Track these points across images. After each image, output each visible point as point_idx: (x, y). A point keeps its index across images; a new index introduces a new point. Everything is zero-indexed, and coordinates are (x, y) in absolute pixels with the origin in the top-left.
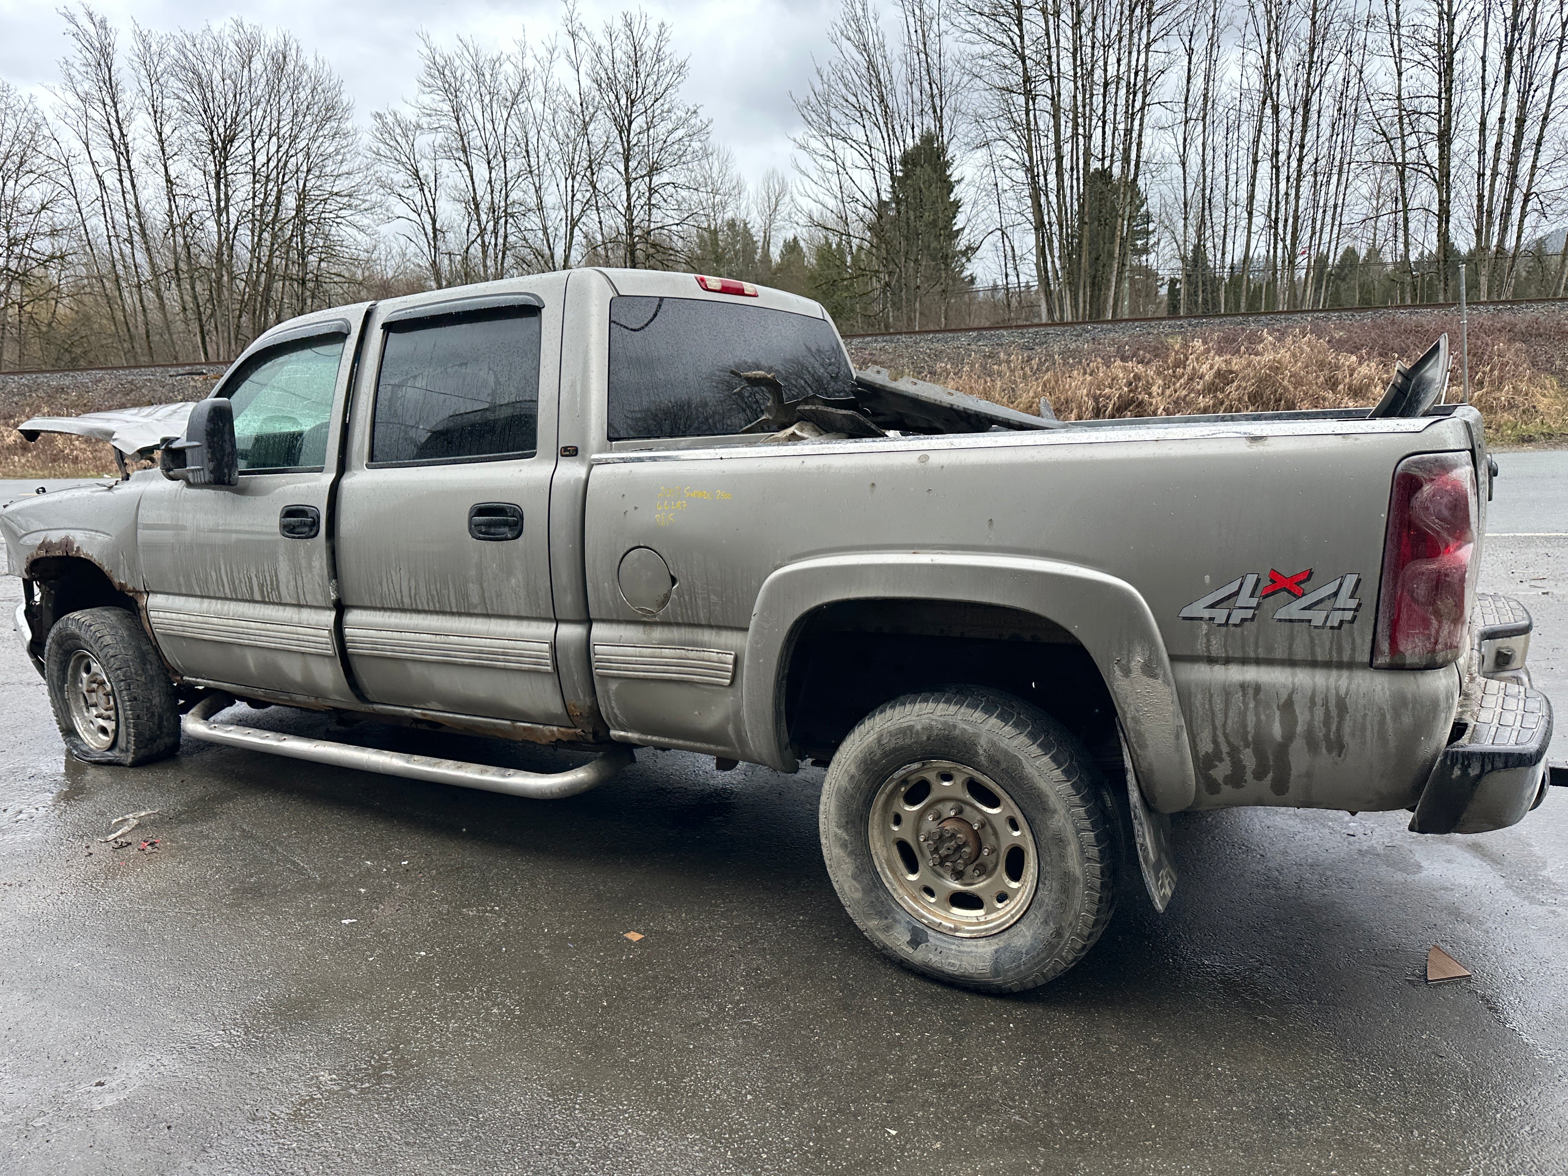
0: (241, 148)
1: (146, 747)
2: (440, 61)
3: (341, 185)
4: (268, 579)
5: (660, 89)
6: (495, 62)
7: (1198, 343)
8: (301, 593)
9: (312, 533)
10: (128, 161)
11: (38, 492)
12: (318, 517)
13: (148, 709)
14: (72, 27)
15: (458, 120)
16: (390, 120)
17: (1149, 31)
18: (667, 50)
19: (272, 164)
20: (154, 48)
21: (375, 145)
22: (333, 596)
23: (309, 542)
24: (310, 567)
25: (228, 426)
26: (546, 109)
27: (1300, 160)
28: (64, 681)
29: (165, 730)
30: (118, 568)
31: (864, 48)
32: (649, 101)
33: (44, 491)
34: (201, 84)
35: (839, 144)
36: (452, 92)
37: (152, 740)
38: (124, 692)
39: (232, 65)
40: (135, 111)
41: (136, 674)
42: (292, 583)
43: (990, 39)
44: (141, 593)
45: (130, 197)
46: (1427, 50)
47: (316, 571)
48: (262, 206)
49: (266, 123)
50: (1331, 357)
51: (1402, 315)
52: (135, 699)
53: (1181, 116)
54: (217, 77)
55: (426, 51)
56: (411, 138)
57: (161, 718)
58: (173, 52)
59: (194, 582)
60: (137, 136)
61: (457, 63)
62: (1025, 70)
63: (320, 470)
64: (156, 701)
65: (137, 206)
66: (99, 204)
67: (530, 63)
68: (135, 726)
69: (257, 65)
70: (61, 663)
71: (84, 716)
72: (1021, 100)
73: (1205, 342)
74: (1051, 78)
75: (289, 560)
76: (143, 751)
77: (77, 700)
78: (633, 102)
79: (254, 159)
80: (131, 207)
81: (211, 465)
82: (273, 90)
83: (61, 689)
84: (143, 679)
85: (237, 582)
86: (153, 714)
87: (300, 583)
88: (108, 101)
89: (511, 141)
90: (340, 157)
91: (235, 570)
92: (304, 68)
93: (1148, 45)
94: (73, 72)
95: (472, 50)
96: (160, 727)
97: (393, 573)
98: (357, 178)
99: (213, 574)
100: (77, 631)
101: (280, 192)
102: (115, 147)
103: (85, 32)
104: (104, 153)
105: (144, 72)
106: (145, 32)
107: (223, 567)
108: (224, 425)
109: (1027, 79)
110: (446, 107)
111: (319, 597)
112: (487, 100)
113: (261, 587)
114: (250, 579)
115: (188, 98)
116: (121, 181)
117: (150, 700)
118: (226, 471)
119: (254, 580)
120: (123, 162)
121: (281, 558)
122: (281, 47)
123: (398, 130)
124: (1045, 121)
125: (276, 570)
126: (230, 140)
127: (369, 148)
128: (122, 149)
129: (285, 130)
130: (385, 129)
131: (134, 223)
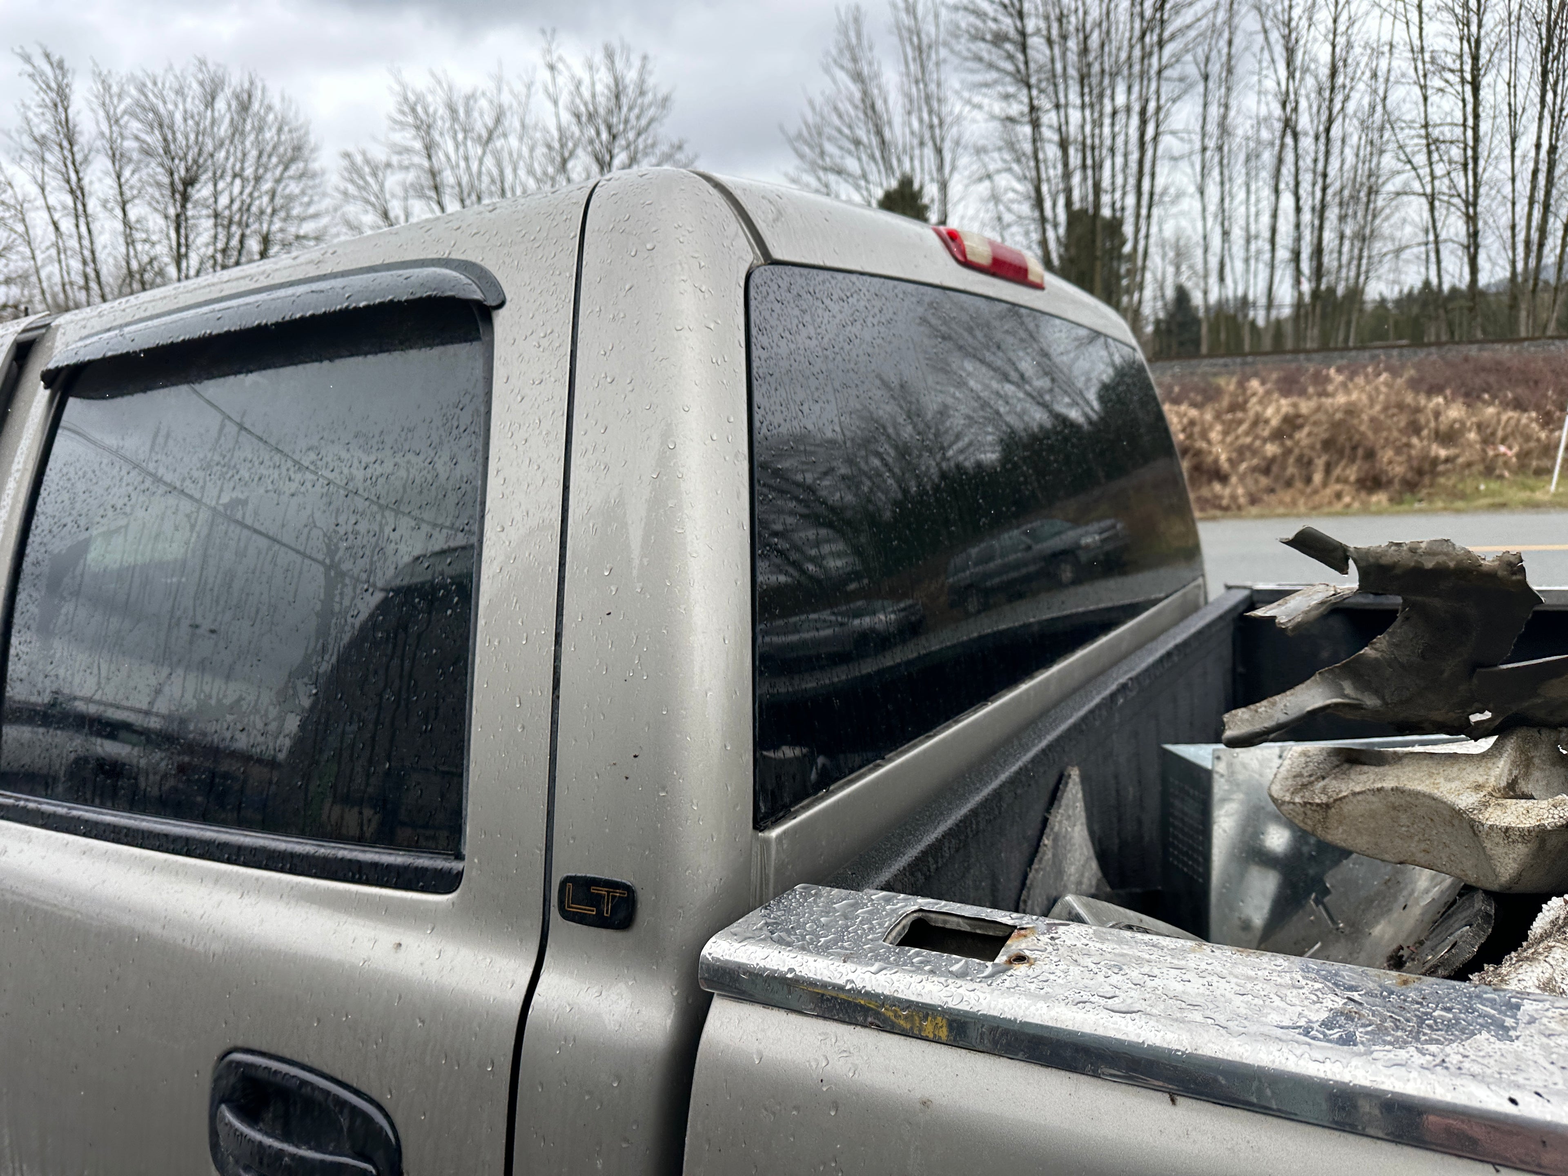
0: (202, 191)
2: (412, 98)
3: (308, 228)
5: (643, 122)
6: (470, 99)
7: (1255, 384)
10: (84, 205)
14: (29, 69)
15: (430, 157)
16: (359, 159)
17: (1160, 58)
18: (651, 81)
19: (236, 207)
20: (115, 89)
21: (343, 185)
26: (523, 146)
27: (1324, 189)
31: (858, 77)
32: (631, 135)
34: (161, 124)
35: (832, 178)
36: (424, 128)
39: (194, 104)
40: (93, 154)
43: (991, 66)
45: (86, 242)
46: (1449, 76)
48: (224, 251)
49: (230, 164)
50: (1409, 398)
51: (1473, 351)
53: (1198, 146)
54: (178, 117)
55: (397, 88)
56: (381, 177)
58: (134, 92)
60: (94, 178)
61: (430, 99)
62: (1031, 99)
65: (93, 252)
66: (54, 250)
67: (506, 99)
69: (220, 104)
72: (1027, 130)
73: (1263, 383)
74: (1057, 106)
78: (614, 137)
79: (216, 202)
80: (87, 253)
82: (237, 131)
88: (65, 144)
89: (486, 179)
90: (306, 199)
92: (269, 108)
93: (1159, 72)
94: (30, 115)
95: (445, 86)
98: (324, 221)
101: (243, 236)
102: (72, 192)
103: (42, 74)
104: (61, 198)
105: (101, 114)
106: (105, 72)
109: (1033, 108)
110: (418, 145)
112: (460, 136)
115: (148, 140)
116: (77, 226)
120: (80, 207)
122: (246, 85)
123: (367, 170)
124: (1052, 151)
126: (190, 182)
127: (337, 189)
128: (78, 192)
129: (249, 172)
130: (354, 168)
131: (90, 270)
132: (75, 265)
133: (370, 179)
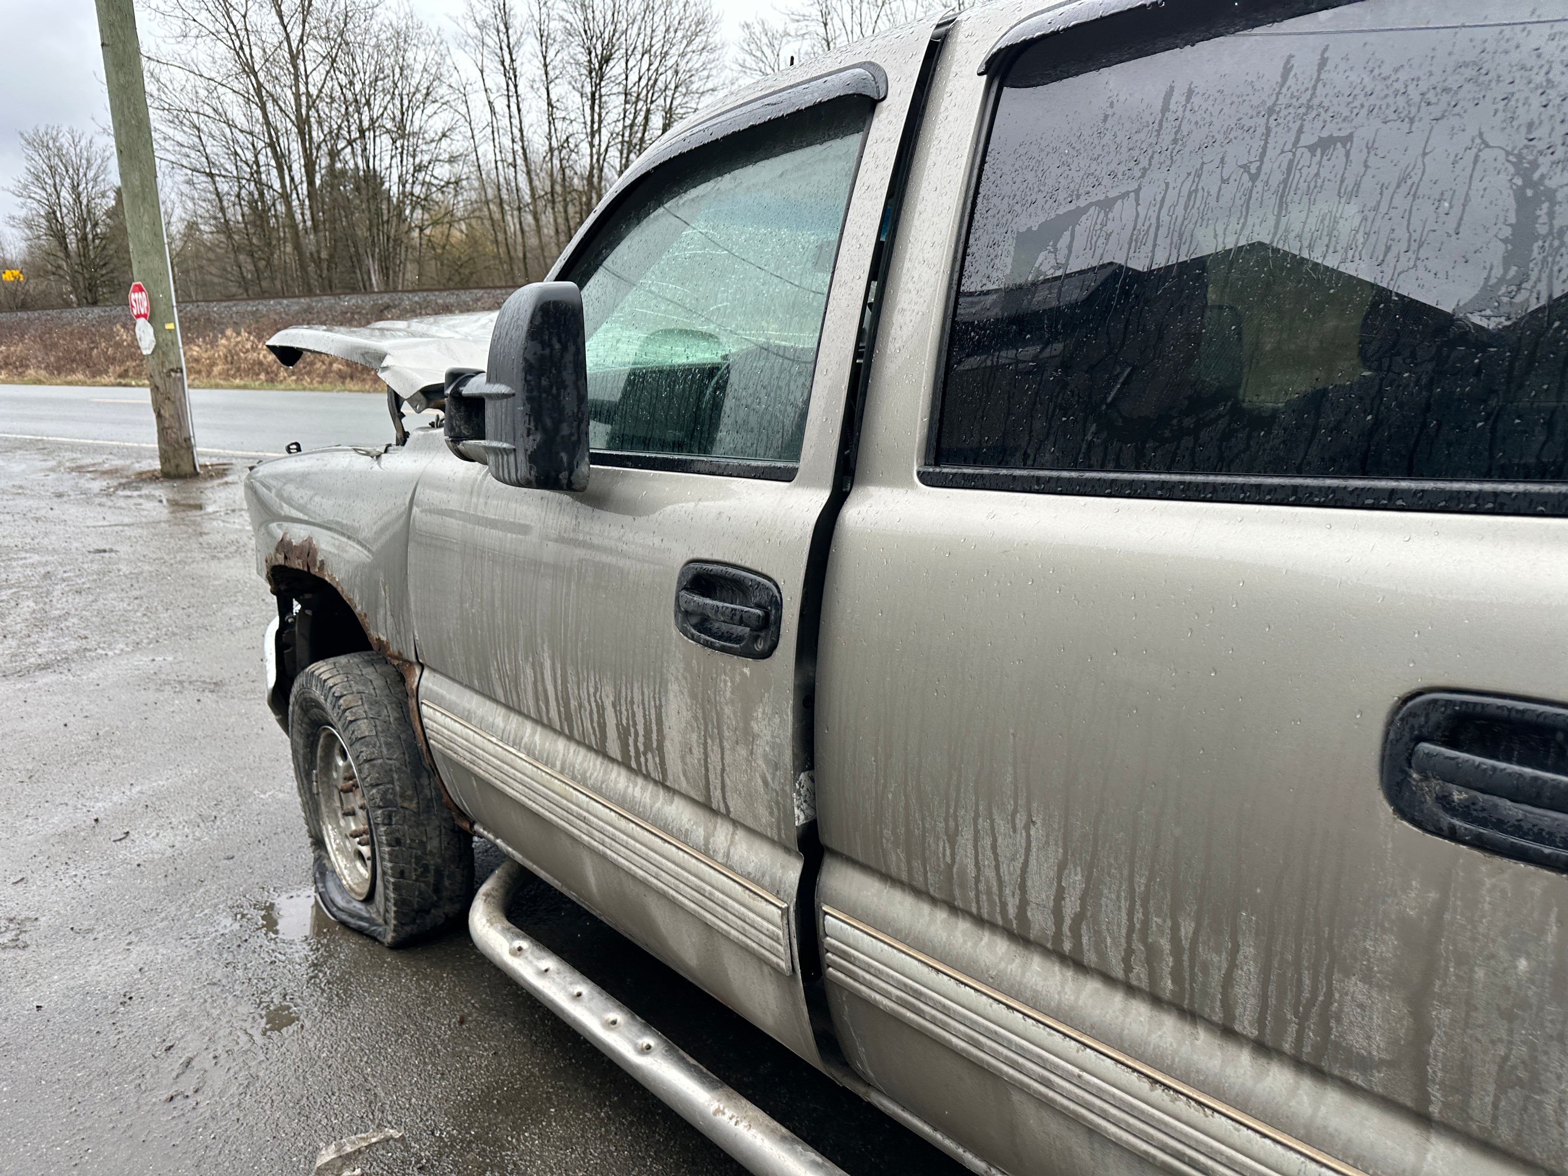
0: (615, 69)
1: (413, 921)
4: (640, 720)
8: (715, 782)
9: (759, 647)
10: (516, 86)
11: (289, 449)
12: (778, 605)
13: (418, 859)
15: (826, 24)
16: (757, 29)
19: (643, 82)
21: (741, 56)
22: (800, 818)
23: (747, 668)
24: (748, 737)
25: (572, 349)
26: (919, 7)
28: (312, 764)
29: (445, 894)
30: (376, 613)
33: (299, 449)
37: (423, 911)
38: (382, 829)
40: (524, 36)
41: (403, 796)
42: (698, 752)
44: (411, 663)
45: (516, 122)
47: (762, 747)
48: (631, 126)
49: (640, 40)
52: (398, 842)
56: (777, 47)
57: (439, 873)
59: (495, 676)
60: (525, 60)
63: (787, 476)
64: (433, 845)
65: (521, 130)
66: (489, 129)
68: (397, 888)
70: (308, 736)
71: (339, 826)
75: (693, 696)
76: (408, 929)
77: (330, 797)
79: (627, 79)
80: (516, 132)
81: (531, 443)
82: (648, 7)
83: (308, 775)
84: (413, 805)
85: (573, 703)
86: (426, 868)
87: (714, 758)
88: (502, 28)
90: (705, 73)
91: (571, 678)
96: (437, 889)
97: (1002, 826)
98: (721, 95)
99: (529, 671)
100: (322, 699)
101: (648, 111)
102: (505, 73)
104: (496, 80)
107: (548, 664)
108: (564, 348)
110: (815, 12)
111: (763, 812)
113: (624, 734)
114: (601, 709)
115: (571, 20)
116: (509, 106)
117: (423, 844)
118: (564, 456)
119: (610, 712)
120: (512, 87)
121: (673, 687)
123: (765, 40)
125: (659, 709)
126: (606, 60)
127: (736, 61)
128: (511, 74)
129: (657, 47)
130: (752, 39)
131: (518, 147)
132: (507, 142)
133: (768, 51)
